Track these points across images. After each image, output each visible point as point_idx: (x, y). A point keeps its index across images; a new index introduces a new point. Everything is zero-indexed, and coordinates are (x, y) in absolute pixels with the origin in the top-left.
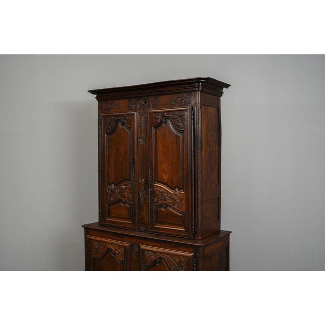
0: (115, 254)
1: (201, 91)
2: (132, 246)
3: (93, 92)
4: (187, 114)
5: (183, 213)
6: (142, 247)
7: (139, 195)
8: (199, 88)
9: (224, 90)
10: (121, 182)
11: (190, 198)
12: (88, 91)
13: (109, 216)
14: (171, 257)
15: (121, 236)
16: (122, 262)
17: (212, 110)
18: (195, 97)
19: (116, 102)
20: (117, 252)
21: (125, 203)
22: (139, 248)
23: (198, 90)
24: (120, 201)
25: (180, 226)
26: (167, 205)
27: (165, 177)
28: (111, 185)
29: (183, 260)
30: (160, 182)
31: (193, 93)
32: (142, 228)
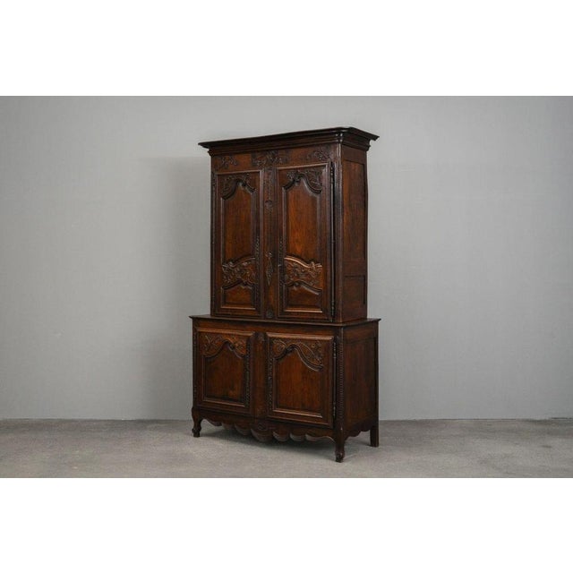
0: (234, 348)
1: (343, 144)
2: (256, 335)
3: (204, 145)
4: (325, 171)
5: (319, 291)
6: (270, 335)
7: (265, 273)
8: (339, 139)
9: (372, 142)
10: (242, 257)
11: (329, 273)
12: (199, 144)
13: (225, 303)
14: (306, 343)
15: (242, 325)
16: (244, 357)
17: (356, 167)
18: (335, 150)
19: (236, 157)
20: (237, 345)
21: (246, 285)
22: (266, 337)
23: (339, 142)
24: (240, 282)
25: (317, 307)
26: (300, 283)
27: (299, 249)
28: (227, 263)
29: (320, 345)
30: (291, 255)
31: (332, 146)
32: (269, 315)
